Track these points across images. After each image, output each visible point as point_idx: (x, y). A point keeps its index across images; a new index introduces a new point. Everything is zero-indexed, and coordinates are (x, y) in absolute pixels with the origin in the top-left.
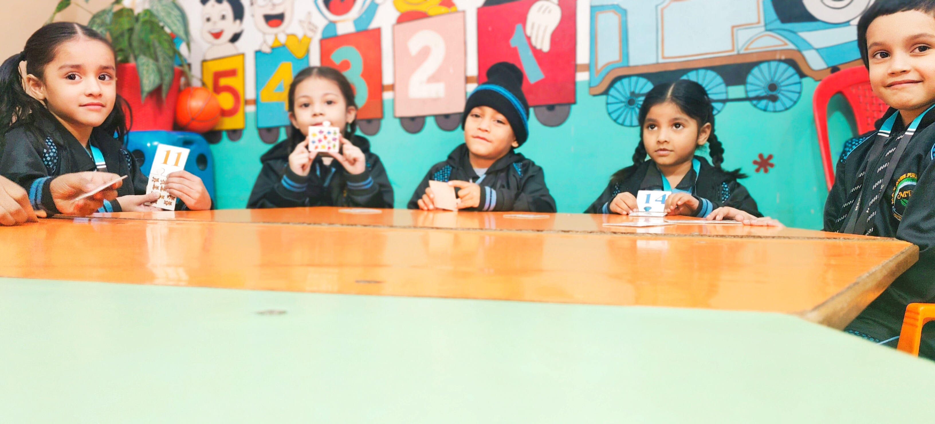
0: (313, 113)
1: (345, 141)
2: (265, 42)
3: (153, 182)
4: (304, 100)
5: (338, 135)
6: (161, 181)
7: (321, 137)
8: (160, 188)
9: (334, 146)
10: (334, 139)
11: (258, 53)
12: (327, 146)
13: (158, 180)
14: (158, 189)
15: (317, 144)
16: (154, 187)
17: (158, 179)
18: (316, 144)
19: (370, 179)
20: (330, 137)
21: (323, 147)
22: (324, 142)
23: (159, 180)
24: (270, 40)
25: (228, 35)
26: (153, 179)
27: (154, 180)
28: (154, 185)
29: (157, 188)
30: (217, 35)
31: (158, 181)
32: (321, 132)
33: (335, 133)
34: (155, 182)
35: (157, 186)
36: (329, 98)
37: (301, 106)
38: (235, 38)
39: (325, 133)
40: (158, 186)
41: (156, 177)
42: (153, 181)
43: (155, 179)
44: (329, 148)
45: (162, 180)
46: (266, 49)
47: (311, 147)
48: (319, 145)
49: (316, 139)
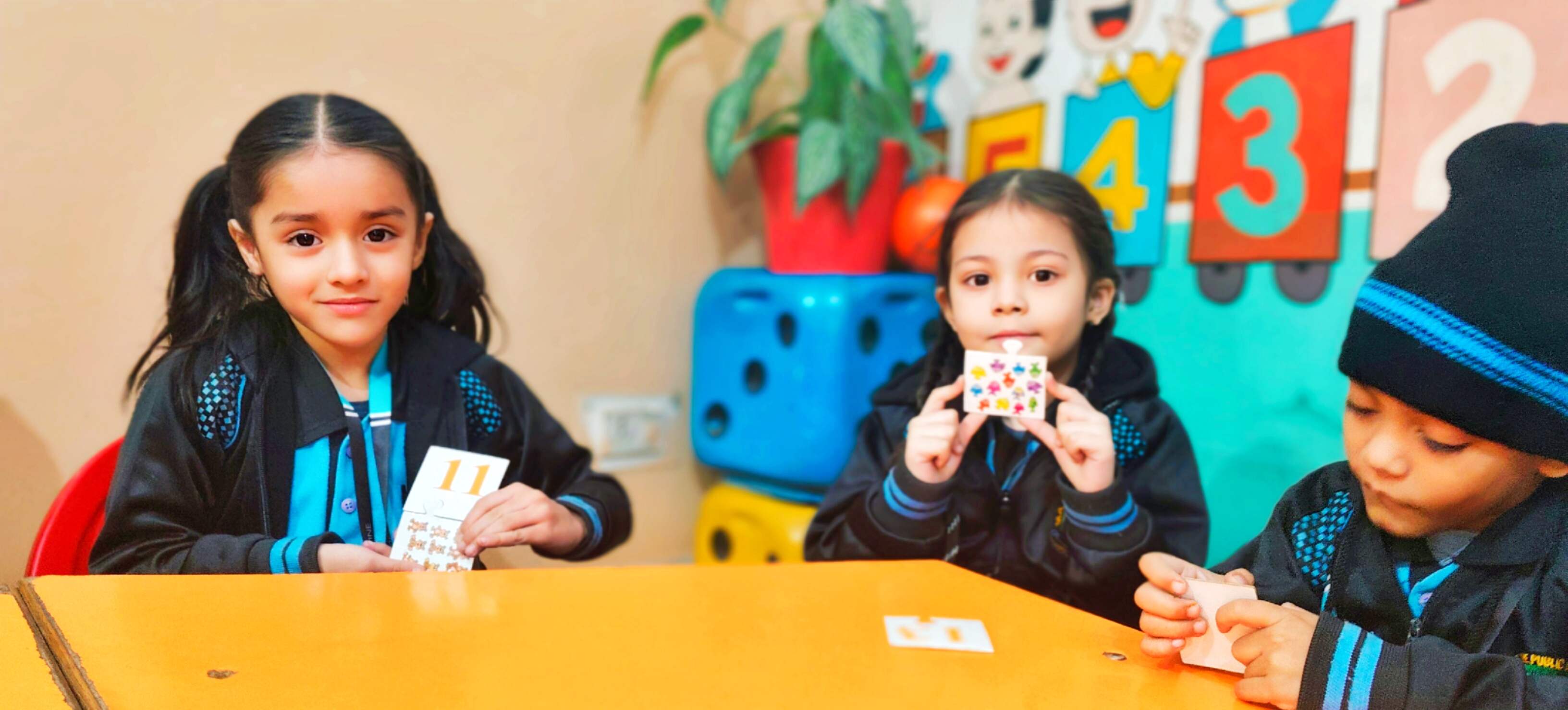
0: (996, 306)
1: (1065, 391)
2: (1087, 74)
3: (411, 530)
4: (976, 267)
5: (1044, 377)
6: (433, 529)
7: (998, 377)
8: (427, 546)
9: (1034, 404)
10: (1034, 387)
11: (1073, 99)
12: (1013, 403)
13: (423, 527)
14: (423, 549)
15: (986, 395)
16: (413, 543)
17: (427, 524)
18: (981, 397)
19: (1129, 504)
20: (1022, 381)
21: (1003, 404)
22: (1006, 392)
23: (429, 527)
24: (1098, 67)
25: (1018, 63)
26: (411, 524)
27: (415, 527)
28: (413, 540)
29: (421, 545)
30: (999, 64)
31: (425, 530)
32: (997, 366)
33: (1035, 370)
34: (415, 530)
35: (420, 541)
36: (1043, 263)
37: (966, 281)
38: (1033, 67)
39: (1008, 369)
40: (423, 540)
41: (420, 519)
42: (410, 528)
43: (417, 524)
44: (1019, 408)
45: (436, 527)
46: (1089, 90)
47: (970, 404)
48: (993, 399)
49: (984, 383)
